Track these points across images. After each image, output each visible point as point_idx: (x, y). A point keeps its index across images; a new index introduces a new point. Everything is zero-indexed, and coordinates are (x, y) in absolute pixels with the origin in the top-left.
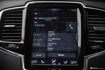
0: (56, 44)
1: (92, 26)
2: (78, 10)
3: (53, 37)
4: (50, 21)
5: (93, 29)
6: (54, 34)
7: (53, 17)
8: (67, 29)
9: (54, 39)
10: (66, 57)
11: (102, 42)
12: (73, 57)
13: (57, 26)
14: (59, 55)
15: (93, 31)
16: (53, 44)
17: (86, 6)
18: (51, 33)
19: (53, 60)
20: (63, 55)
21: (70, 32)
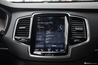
0: (51, 39)
1: (75, 28)
2: (66, 17)
3: (49, 34)
4: (48, 24)
5: (75, 29)
6: (50, 33)
7: (50, 22)
8: (58, 29)
9: (50, 36)
10: (57, 47)
11: (81, 37)
12: (62, 47)
13: (52, 28)
14: (53, 46)
15: (75, 31)
16: (49, 39)
17: (71, 15)
18: (48, 32)
19: (48, 49)
20: (55, 46)
21: (60, 31)
